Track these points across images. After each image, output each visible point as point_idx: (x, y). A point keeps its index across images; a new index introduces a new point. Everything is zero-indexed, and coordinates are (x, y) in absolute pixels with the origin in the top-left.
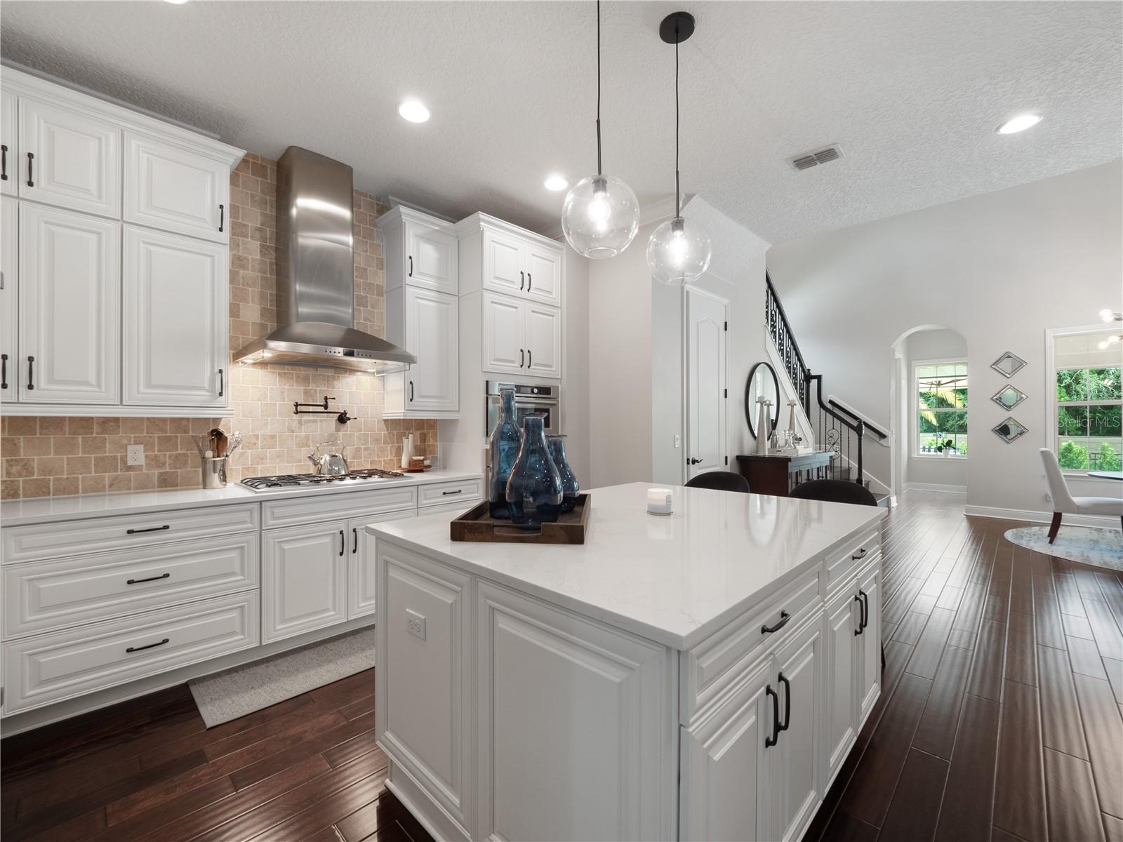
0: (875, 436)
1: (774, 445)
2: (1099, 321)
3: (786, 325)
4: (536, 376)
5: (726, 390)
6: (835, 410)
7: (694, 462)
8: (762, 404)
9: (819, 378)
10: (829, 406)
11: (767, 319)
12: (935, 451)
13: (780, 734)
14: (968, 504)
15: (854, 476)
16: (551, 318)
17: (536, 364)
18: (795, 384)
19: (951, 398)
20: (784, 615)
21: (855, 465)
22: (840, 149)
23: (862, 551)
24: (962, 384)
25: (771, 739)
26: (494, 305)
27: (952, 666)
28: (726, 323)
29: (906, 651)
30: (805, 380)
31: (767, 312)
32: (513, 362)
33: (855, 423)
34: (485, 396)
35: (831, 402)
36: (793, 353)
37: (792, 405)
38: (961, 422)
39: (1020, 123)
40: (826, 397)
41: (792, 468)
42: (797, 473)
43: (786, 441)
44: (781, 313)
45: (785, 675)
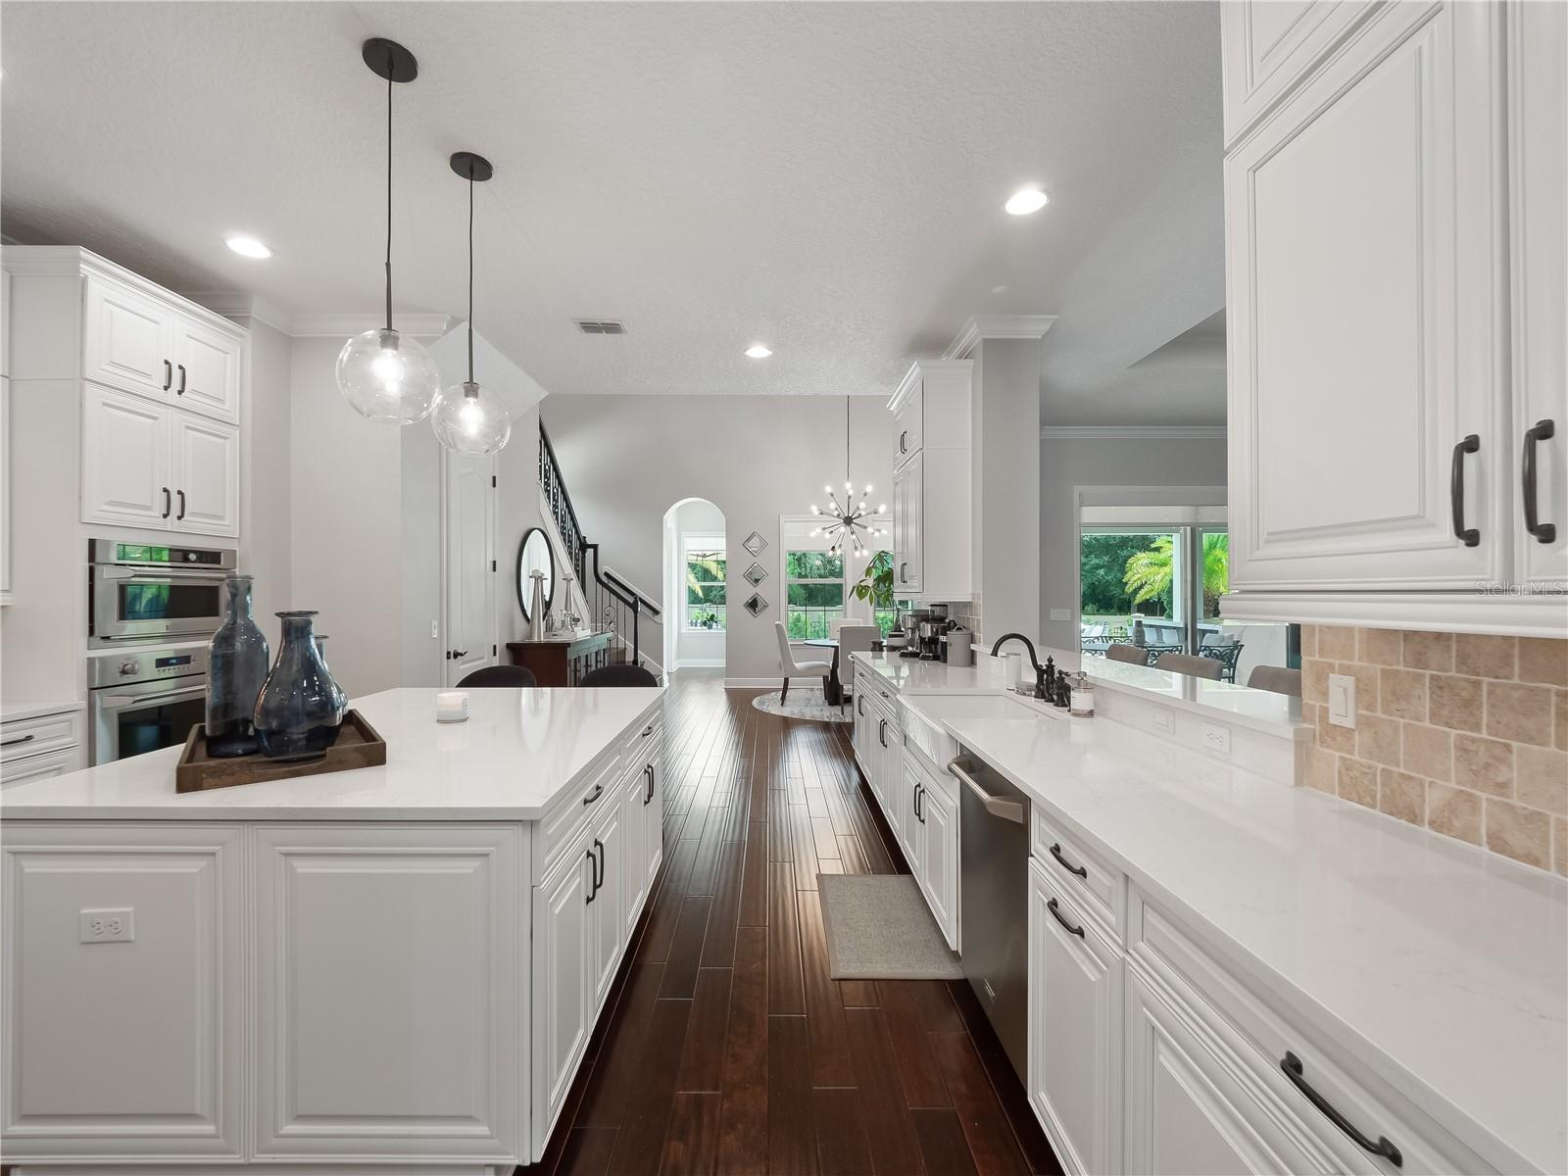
0: (649, 612)
1: (549, 628)
2: (811, 513)
3: (560, 484)
4: (196, 532)
5: (494, 562)
6: (609, 584)
7: (456, 655)
8: (536, 580)
9: (595, 547)
10: (604, 579)
11: (541, 474)
12: (701, 626)
13: (598, 890)
14: (728, 677)
15: (629, 658)
16: (222, 441)
17: (193, 514)
18: (570, 553)
19: (713, 568)
20: (598, 788)
21: (631, 646)
22: (625, 326)
23: (650, 728)
24: (722, 557)
25: (591, 896)
26: (106, 408)
27: (714, 823)
28: (494, 478)
29: (680, 821)
30: (581, 548)
31: (540, 466)
32: (148, 508)
33: (631, 600)
34: (87, 565)
35: (606, 574)
36: (568, 517)
37: (569, 581)
38: (722, 592)
39: (758, 352)
40: (603, 568)
41: (571, 655)
42: (575, 659)
43: (563, 622)
44: (556, 469)
45: (599, 840)
